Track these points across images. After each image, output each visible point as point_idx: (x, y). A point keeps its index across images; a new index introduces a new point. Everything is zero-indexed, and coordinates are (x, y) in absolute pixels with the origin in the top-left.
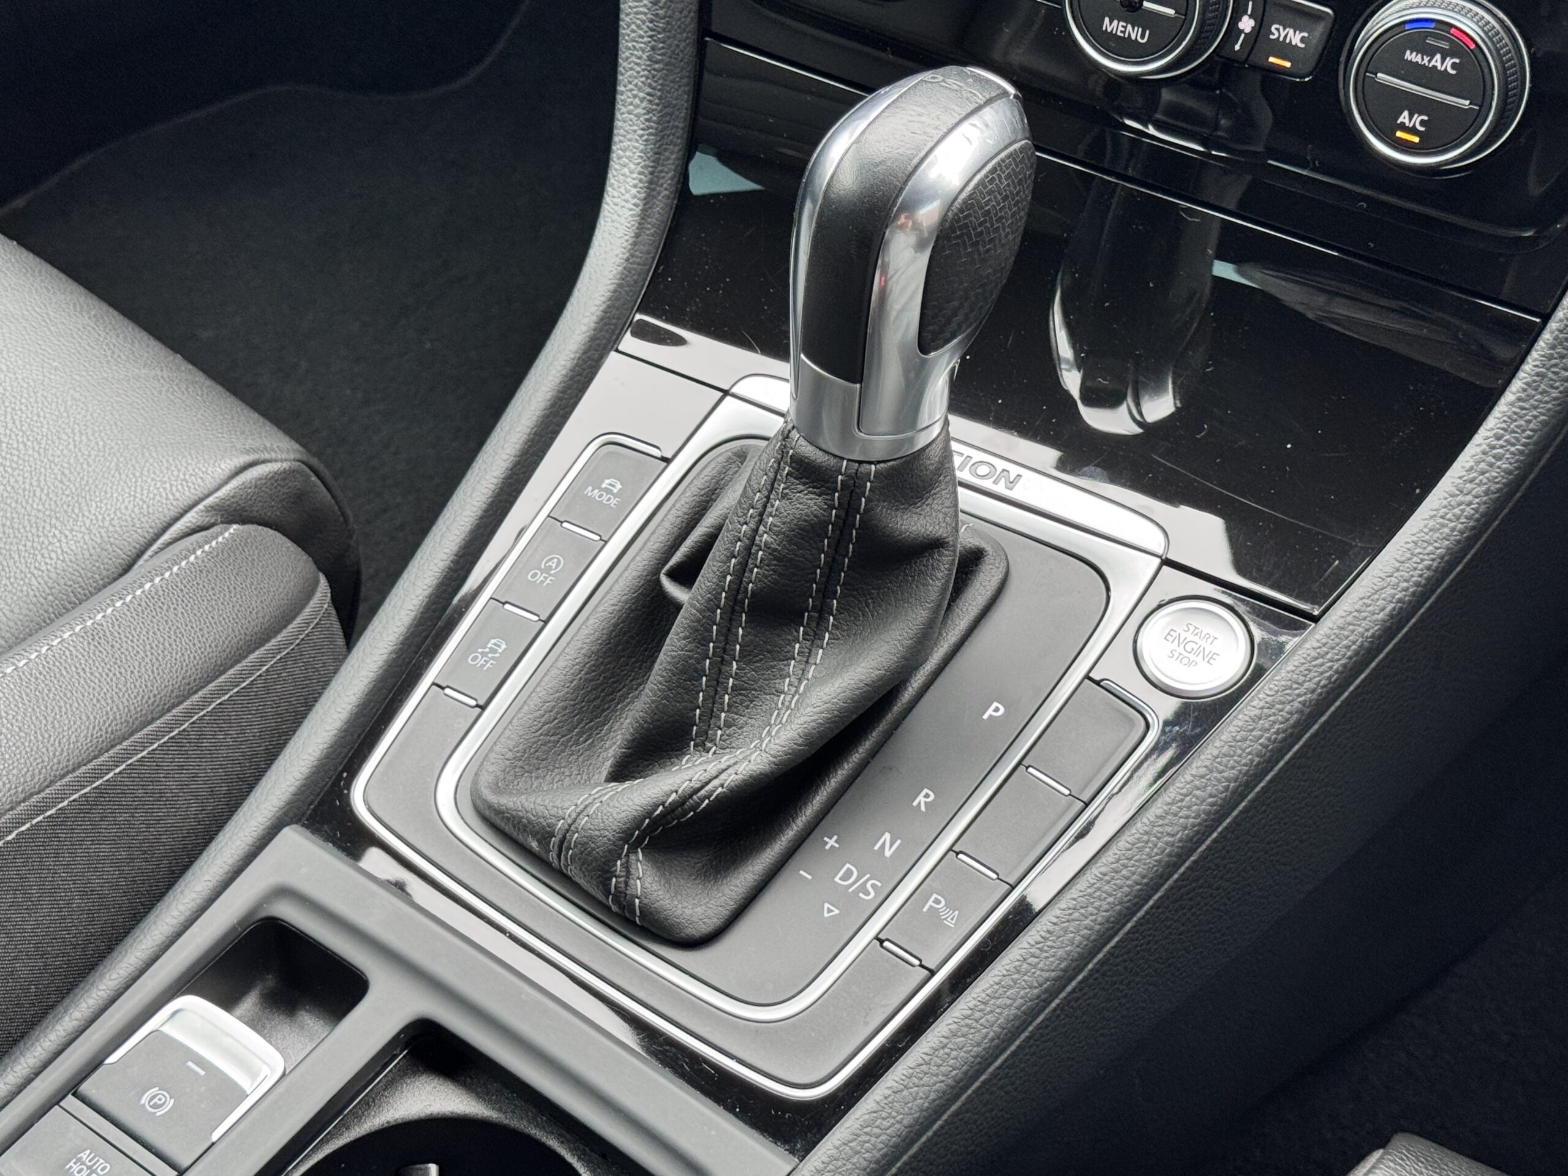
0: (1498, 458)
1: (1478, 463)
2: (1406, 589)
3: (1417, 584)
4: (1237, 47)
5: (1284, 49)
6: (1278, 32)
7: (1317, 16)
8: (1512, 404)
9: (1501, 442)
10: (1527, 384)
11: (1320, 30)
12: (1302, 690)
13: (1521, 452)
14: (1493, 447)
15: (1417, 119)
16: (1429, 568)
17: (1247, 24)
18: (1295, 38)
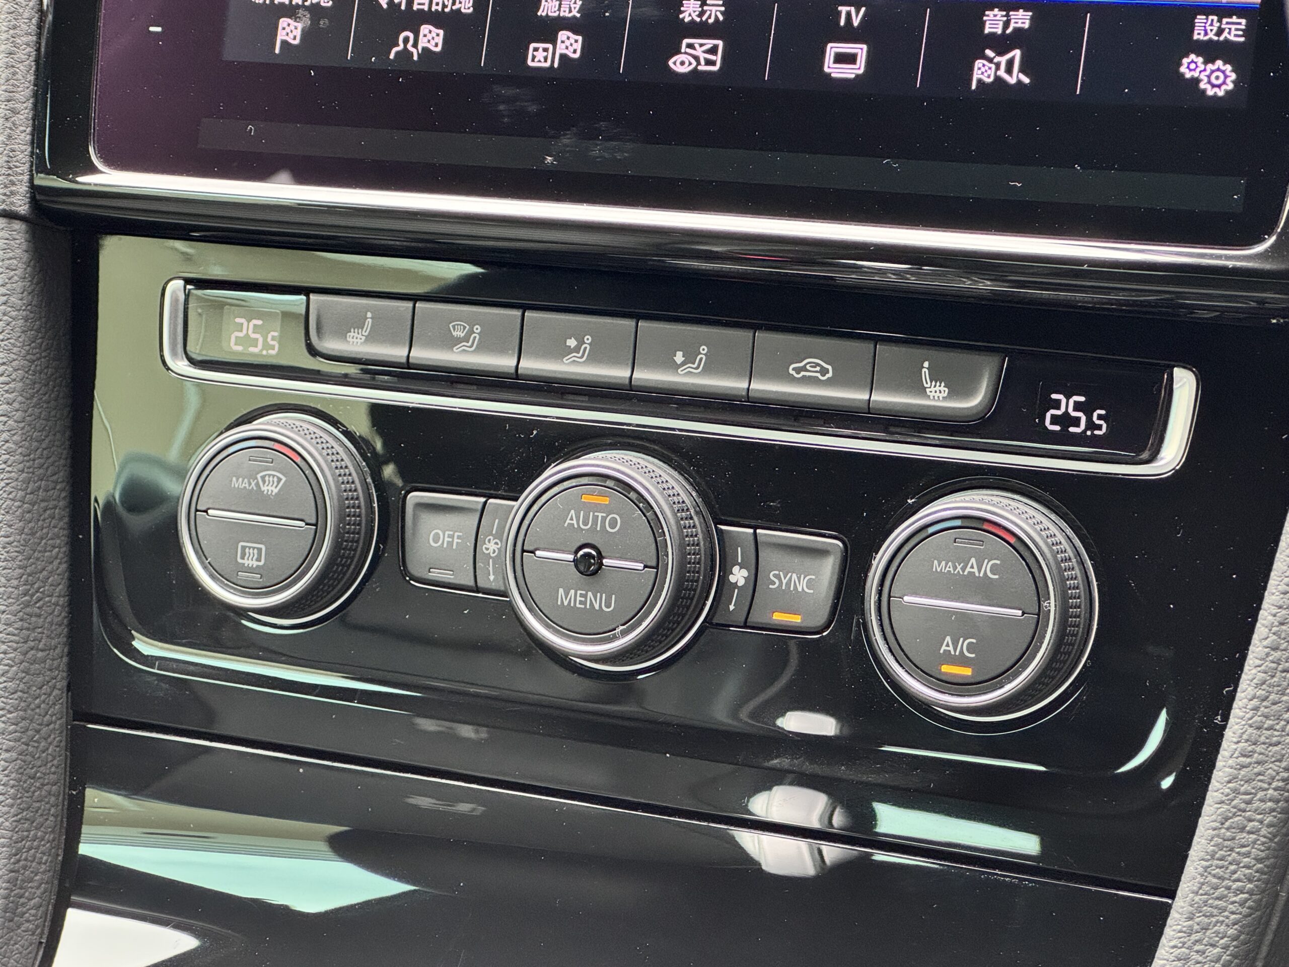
4: (732, 607)
5: (791, 604)
6: (778, 579)
7: (825, 552)
11: (827, 569)
15: (964, 644)
17: (739, 576)
18: (802, 585)
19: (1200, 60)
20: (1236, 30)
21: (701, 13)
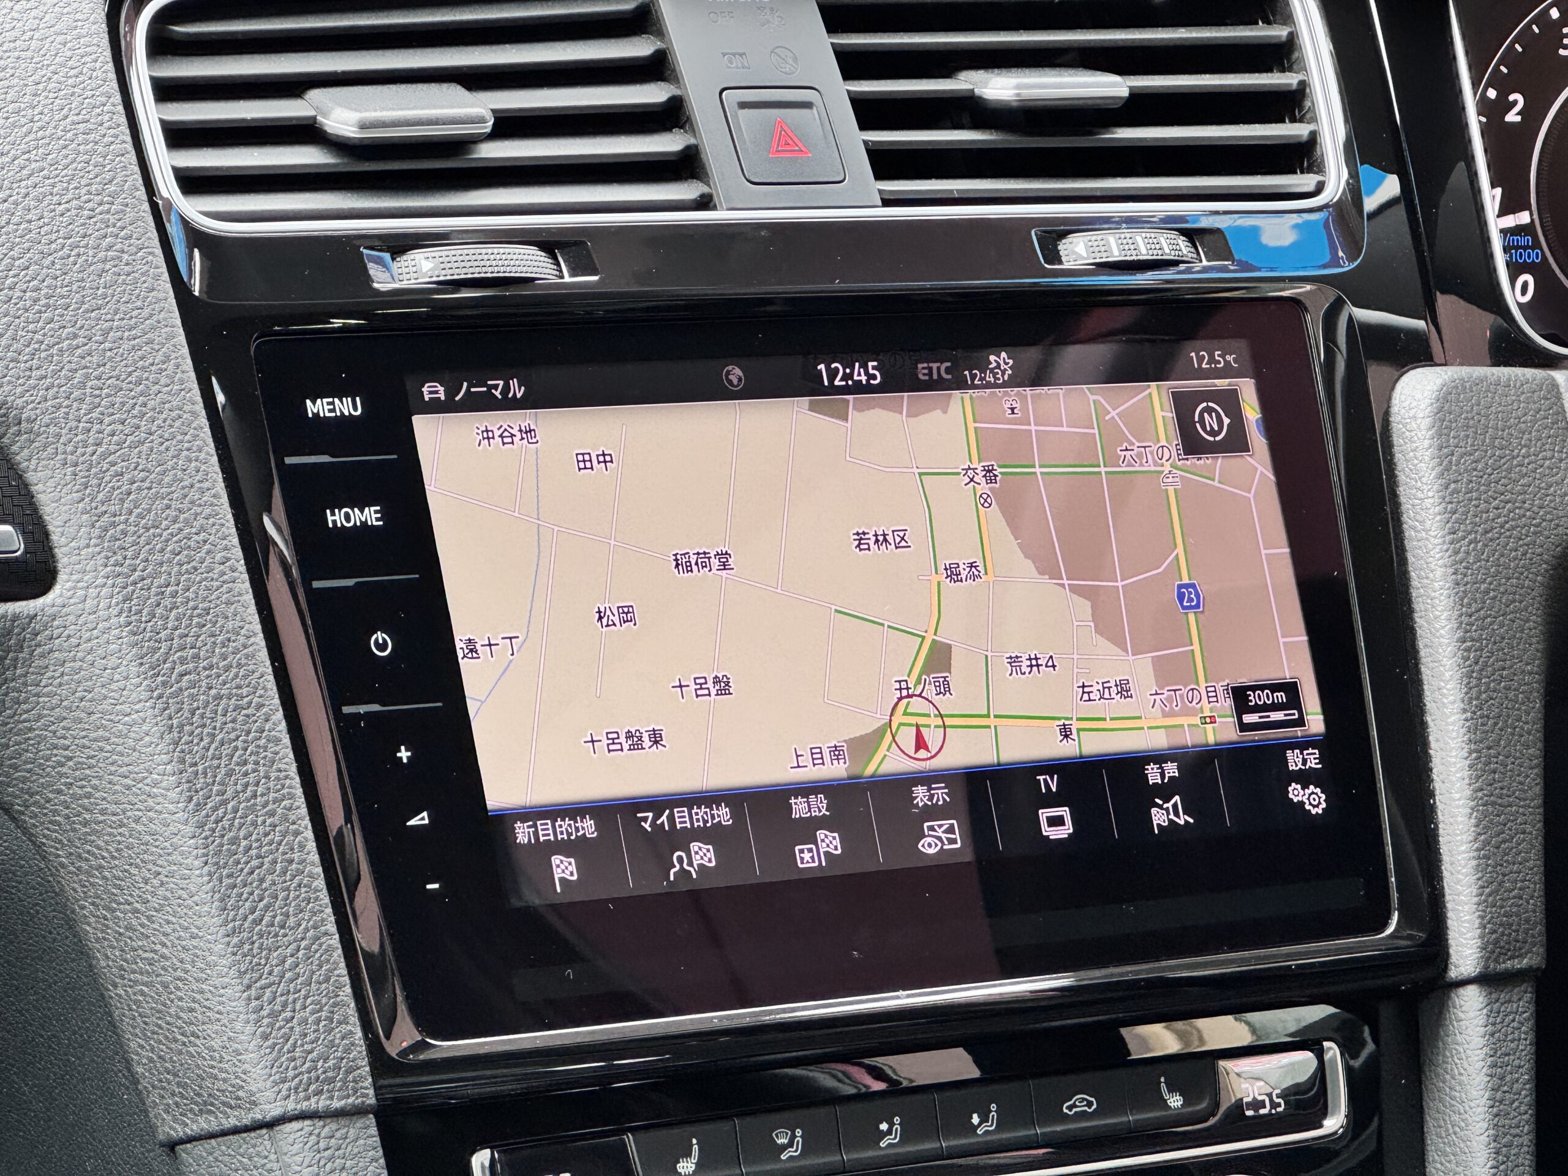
19: (1299, 787)
20: (1313, 761)
21: (931, 798)
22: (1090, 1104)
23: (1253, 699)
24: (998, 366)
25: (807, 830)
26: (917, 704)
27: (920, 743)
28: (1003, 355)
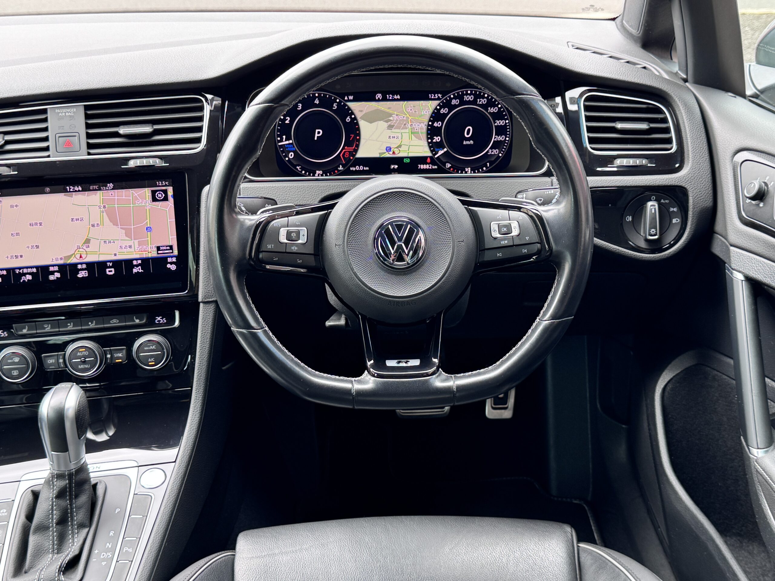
0: (196, 415)
1: (192, 418)
2: (190, 447)
3: (192, 445)
4: (109, 361)
5: (118, 358)
6: (116, 355)
7: (123, 349)
8: (194, 404)
9: (195, 412)
10: (195, 399)
11: (124, 351)
12: (180, 473)
13: (199, 413)
14: (194, 414)
15: (152, 359)
16: (192, 441)
17: (109, 356)
18: (120, 355)
19: (170, 265)
20: (174, 260)
21: (82, 267)
22: (117, 321)
23: (161, 248)
24: (110, 186)
25: (53, 273)
26: (81, 250)
27: (81, 257)
28: (111, 184)
